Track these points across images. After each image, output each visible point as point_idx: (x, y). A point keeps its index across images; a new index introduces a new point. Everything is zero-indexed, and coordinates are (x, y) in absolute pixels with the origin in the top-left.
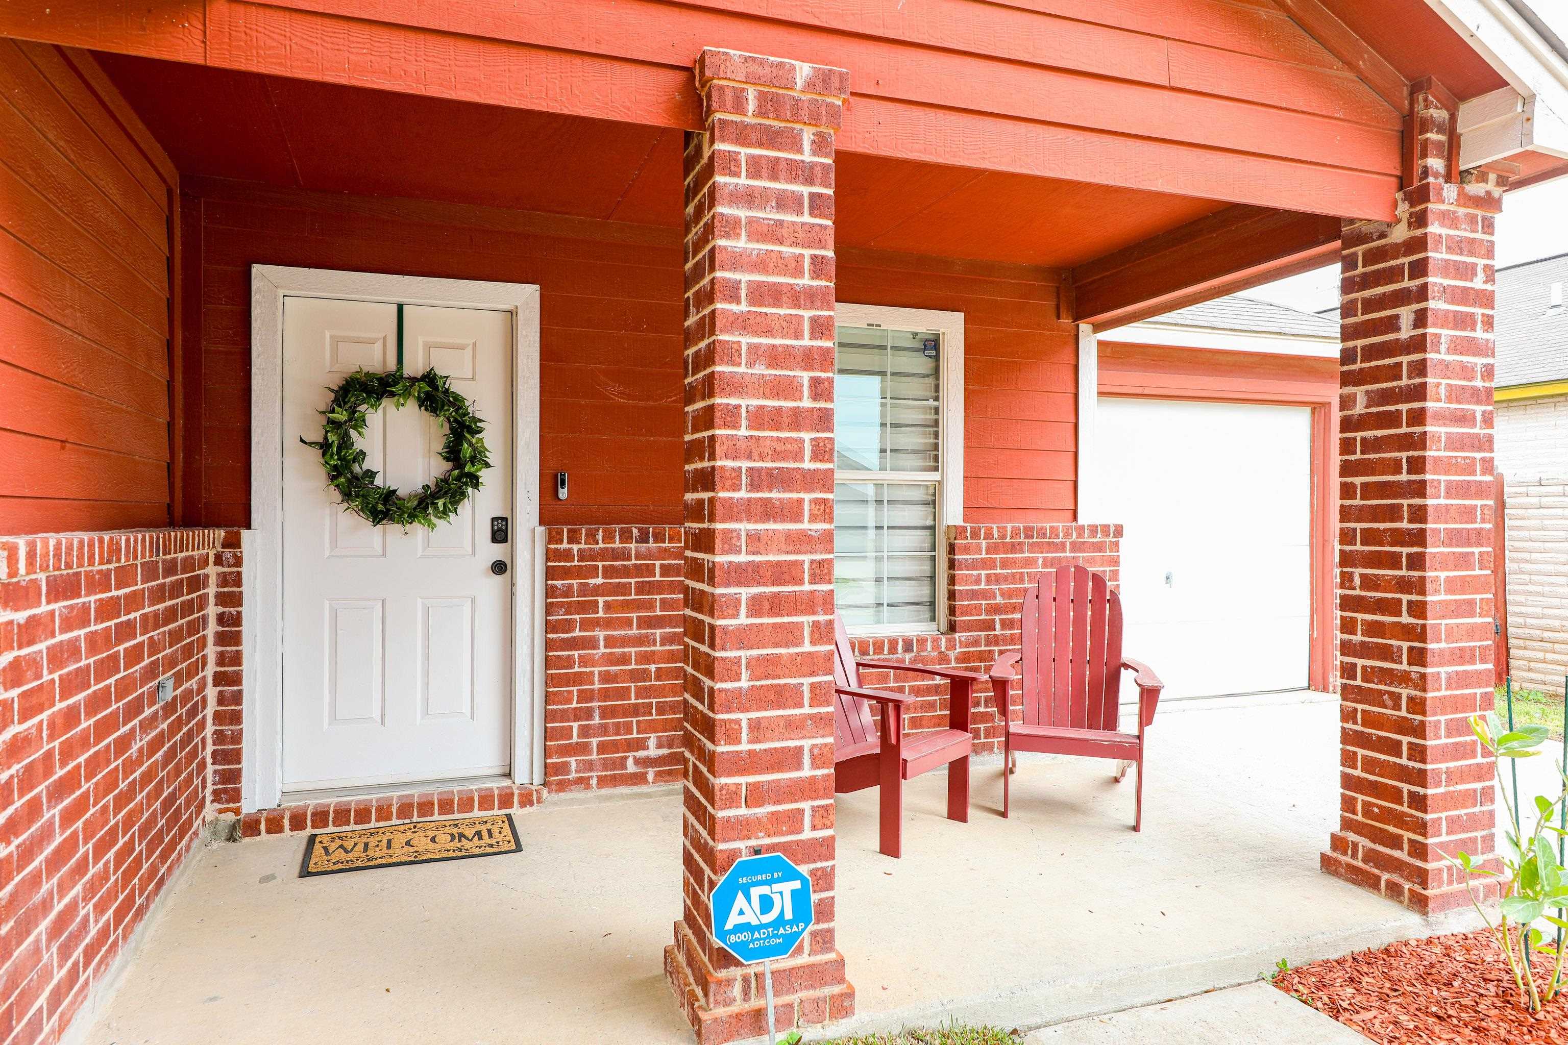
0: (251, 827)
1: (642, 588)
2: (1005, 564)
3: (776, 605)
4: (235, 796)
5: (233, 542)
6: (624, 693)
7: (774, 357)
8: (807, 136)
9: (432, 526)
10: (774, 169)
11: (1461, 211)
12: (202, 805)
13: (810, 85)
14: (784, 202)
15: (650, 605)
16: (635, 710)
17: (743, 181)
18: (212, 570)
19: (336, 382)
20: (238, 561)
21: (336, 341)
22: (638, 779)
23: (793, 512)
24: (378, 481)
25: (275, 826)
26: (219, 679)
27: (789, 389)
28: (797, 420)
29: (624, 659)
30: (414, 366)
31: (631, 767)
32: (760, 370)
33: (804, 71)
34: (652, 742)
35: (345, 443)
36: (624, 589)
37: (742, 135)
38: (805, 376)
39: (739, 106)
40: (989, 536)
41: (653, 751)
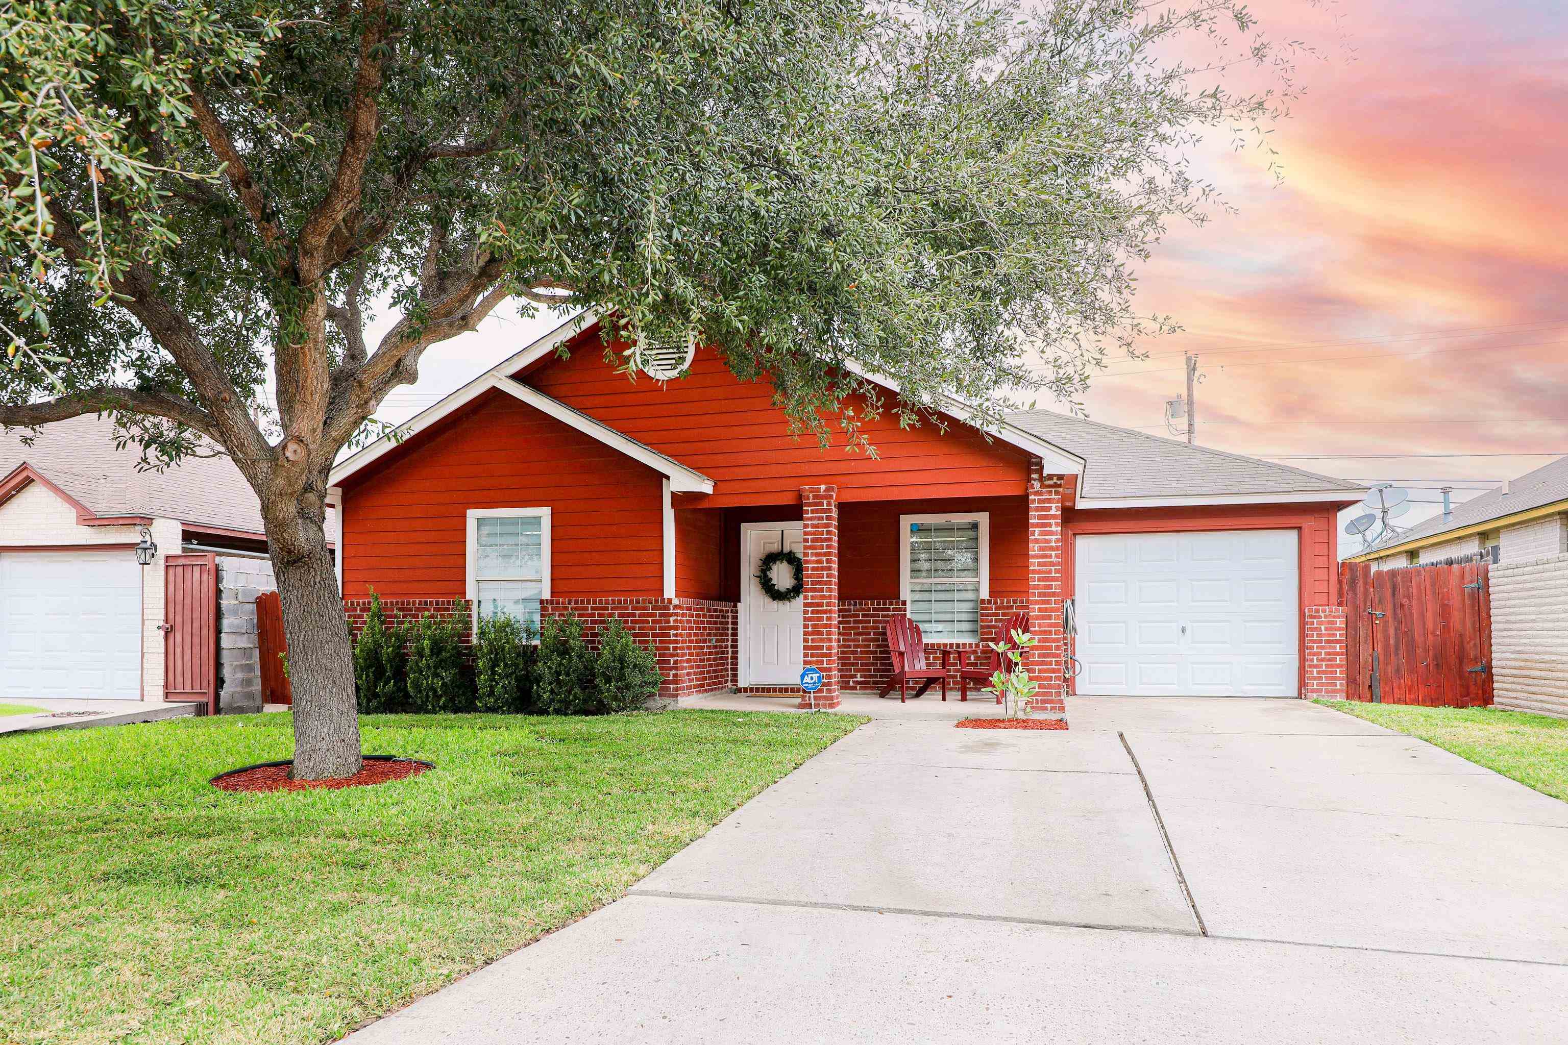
0: (739, 690)
1: (855, 622)
2: (1004, 614)
3: (818, 612)
4: (736, 681)
5: (735, 606)
6: (849, 658)
7: (817, 555)
8: (825, 502)
9: (790, 601)
10: (817, 511)
11: (1044, 490)
12: (727, 681)
13: (825, 491)
14: (820, 518)
15: (858, 628)
16: (853, 664)
17: (810, 515)
18: (730, 614)
19: (763, 557)
20: (737, 612)
21: (764, 543)
22: (854, 688)
23: (822, 590)
24: (776, 588)
25: (745, 690)
26: (732, 646)
27: (820, 562)
28: (823, 569)
29: (849, 646)
30: (786, 549)
31: (851, 684)
32: (814, 558)
33: (823, 487)
34: (859, 676)
35: (766, 576)
36: (849, 622)
37: (809, 505)
38: (825, 559)
39: (808, 499)
40: (995, 603)
41: (859, 679)
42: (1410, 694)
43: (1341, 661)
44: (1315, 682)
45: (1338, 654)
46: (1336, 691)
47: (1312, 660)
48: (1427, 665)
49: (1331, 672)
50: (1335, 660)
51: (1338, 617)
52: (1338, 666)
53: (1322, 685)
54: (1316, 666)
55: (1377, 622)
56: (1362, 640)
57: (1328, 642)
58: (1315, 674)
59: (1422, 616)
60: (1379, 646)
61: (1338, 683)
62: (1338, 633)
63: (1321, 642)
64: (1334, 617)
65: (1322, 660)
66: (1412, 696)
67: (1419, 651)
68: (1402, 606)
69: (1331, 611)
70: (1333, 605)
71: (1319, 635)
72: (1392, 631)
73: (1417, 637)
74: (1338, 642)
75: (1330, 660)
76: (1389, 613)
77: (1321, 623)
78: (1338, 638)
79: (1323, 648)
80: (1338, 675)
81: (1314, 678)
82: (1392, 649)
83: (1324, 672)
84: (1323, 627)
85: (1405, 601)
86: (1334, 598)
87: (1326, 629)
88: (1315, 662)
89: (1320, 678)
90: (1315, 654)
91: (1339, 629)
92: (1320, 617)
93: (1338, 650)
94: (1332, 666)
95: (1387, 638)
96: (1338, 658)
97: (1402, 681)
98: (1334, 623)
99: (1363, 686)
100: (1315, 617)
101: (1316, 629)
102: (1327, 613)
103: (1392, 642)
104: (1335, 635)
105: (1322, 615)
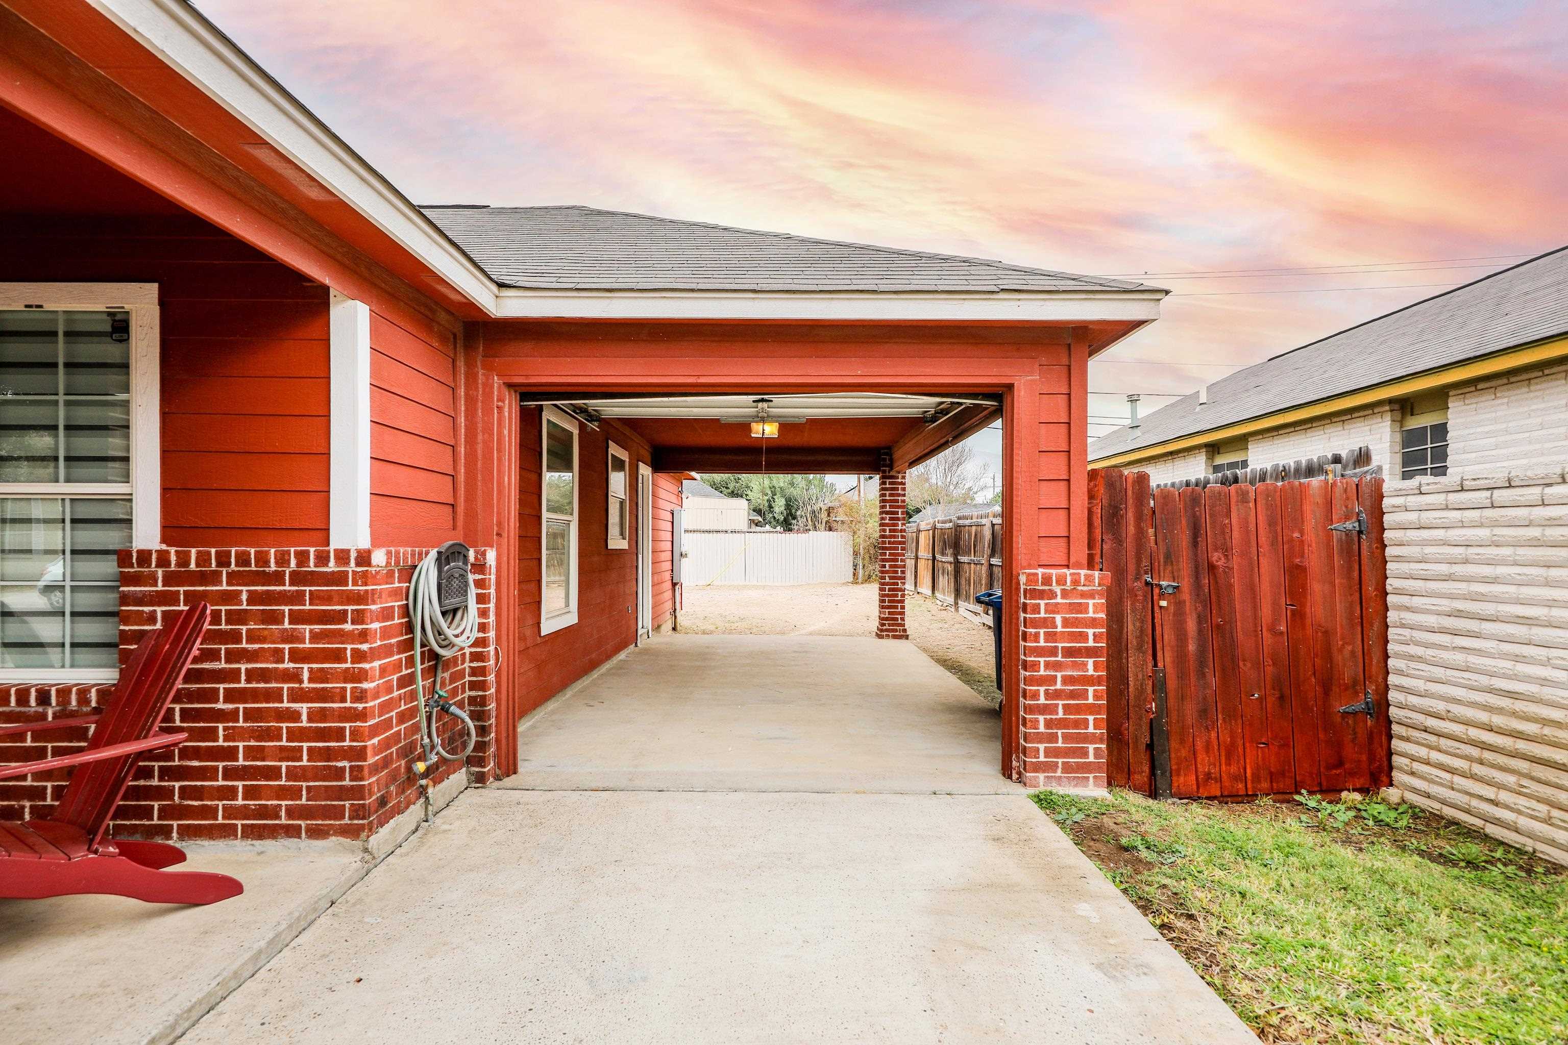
2: (191, 599)
42: (1229, 764)
43: (1096, 696)
44: (1042, 747)
45: (1090, 681)
46: (1086, 768)
47: (1035, 696)
48: (1260, 699)
49: (1077, 724)
50: (1084, 695)
51: (1091, 595)
52: (1091, 709)
53: (1057, 753)
54: (1043, 710)
55: (1164, 603)
56: (1133, 642)
57: (1068, 652)
58: (1042, 729)
59: (1252, 590)
60: (1167, 659)
61: (1091, 748)
62: (1090, 632)
63: (1053, 652)
64: (1083, 595)
65: (1058, 695)
66: (1233, 769)
67: (1245, 668)
68: (1212, 568)
69: (1076, 582)
70: (1078, 566)
71: (1050, 637)
72: (1191, 625)
73: (1240, 635)
74: (1091, 652)
75: (1073, 695)
76: (1186, 584)
77: (1053, 609)
78: (1091, 643)
79: (1057, 666)
80: (1091, 729)
81: (1040, 738)
82: (1192, 664)
83: (1062, 723)
84: (1058, 619)
85: (1217, 558)
86: (1080, 552)
87: (1066, 623)
88: (1042, 700)
89: (1053, 738)
90: (1042, 681)
91: (1093, 623)
92: (1052, 595)
93: (1091, 672)
94: (1078, 709)
95: (1181, 637)
96: (1091, 690)
97: (1213, 735)
98: (1083, 608)
99: (1136, 747)
100: (1041, 595)
101: (1045, 623)
102: (1068, 586)
103: (1192, 647)
104: (1083, 637)
105: (1058, 589)
